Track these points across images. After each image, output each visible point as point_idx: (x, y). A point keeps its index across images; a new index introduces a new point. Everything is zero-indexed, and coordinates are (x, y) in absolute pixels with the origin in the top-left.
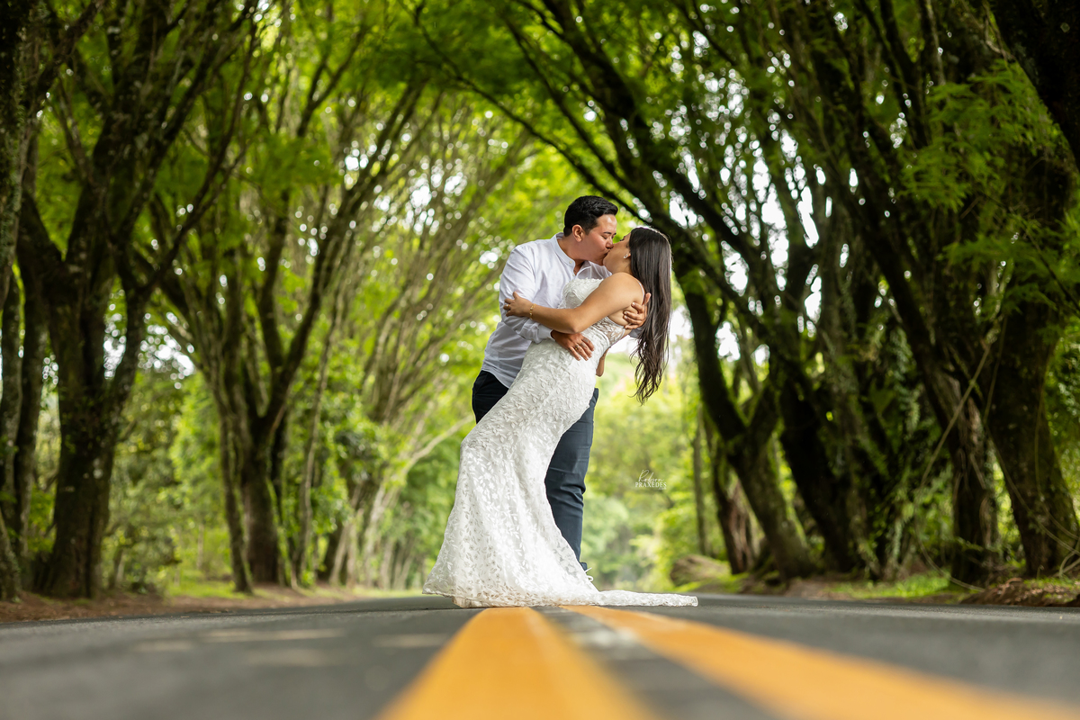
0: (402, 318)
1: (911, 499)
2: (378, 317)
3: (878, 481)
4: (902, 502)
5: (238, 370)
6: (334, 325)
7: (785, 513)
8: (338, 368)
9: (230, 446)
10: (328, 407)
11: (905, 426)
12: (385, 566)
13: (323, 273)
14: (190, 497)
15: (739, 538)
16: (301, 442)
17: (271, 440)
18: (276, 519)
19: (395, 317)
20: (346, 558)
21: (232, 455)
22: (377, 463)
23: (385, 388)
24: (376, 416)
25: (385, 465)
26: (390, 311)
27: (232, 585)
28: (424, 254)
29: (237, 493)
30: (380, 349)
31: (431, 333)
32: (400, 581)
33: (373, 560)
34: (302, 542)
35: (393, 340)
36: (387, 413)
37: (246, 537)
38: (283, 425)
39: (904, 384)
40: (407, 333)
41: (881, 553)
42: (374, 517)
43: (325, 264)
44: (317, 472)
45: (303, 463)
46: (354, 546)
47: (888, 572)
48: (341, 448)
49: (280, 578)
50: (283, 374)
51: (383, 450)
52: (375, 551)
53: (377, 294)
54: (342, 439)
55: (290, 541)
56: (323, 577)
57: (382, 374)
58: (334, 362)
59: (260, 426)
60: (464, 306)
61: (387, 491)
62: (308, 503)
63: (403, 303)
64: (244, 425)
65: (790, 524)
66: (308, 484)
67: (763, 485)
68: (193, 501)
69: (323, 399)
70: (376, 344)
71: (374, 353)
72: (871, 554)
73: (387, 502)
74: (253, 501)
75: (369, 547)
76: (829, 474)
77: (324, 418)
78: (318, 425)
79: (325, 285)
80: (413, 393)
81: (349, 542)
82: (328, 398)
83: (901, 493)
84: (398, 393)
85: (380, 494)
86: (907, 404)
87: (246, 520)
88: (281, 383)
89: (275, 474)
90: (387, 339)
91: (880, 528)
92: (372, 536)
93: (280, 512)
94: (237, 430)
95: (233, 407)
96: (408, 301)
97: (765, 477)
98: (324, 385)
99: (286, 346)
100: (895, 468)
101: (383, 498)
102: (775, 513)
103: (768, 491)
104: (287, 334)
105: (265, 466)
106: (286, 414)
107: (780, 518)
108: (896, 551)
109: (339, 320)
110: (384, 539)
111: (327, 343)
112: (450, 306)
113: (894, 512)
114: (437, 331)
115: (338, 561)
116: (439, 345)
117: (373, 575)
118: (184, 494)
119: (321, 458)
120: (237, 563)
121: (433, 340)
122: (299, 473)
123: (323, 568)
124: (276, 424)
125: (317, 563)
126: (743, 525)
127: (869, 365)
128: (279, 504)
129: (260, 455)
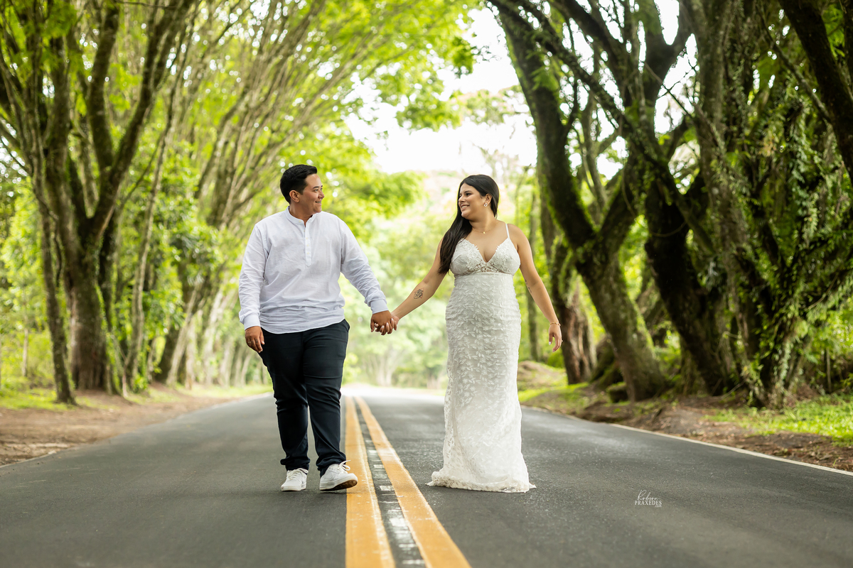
0: (241, 123)
1: (804, 316)
2: (217, 122)
3: (766, 295)
4: (793, 319)
5: (64, 169)
6: (169, 126)
7: (635, 323)
8: (174, 171)
9: (53, 249)
10: (163, 209)
11: (801, 233)
12: (226, 364)
13: (154, 68)
14: (19, 299)
15: (577, 346)
16: (133, 245)
17: (100, 243)
18: (104, 324)
19: (234, 120)
20: (184, 359)
21: (54, 256)
22: (213, 267)
23: (223, 192)
24: (214, 220)
25: (221, 268)
26: (228, 117)
27: (54, 394)
28: (264, 57)
29: (62, 296)
30: (218, 153)
31: (270, 139)
32: (240, 378)
33: (213, 359)
34: (134, 347)
35: (232, 145)
36: (224, 216)
37: (71, 343)
38: (112, 227)
39: (802, 186)
40: (245, 136)
41: (767, 375)
42: (213, 317)
43: (157, 59)
44: (152, 275)
45: (136, 266)
46: (192, 347)
47: (774, 397)
48: (175, 251)
49: (109, 385)
50: (113, 172)
51: (219, 255)
52: (215, 350)
53: (217, 100)
54: (178, 243)
55: (123, 344)
56: (160, 378)
57: (221, 177)
58: (169, 164)
59: (87, 228)
60: (301, 111)
61: (225, 293)
62: (140, 307)
63: (242, 108)
64: (70, 226)
65: (639, 335)
66: (141, 288)
67: (613, 294)
68: (23, 303)
69: (157, 200)
70: (215, 148)
71: (213, 157)
72: (755, 377)
73: (224, 304)
74: (80, 305)
75: (208, 347)
76: (696, 285)
77: (159, 220)
78: (152, 228)
79: (157, 82)
80: (251, 196)
81: (187, 342)
82: (162, 200)
83: (793, 309)
84: (236, 197)
85: (219, 296)
86: (805, 208)
87: (72, 324)
88: (111, 182)
89: (103, 277)
90: (226, 143)
91: (767, 348)
92: (211, 336)
93: (108, 317)
94: (61, 231)
95: (59, 208)
96: (247, 106)
97: (615, 286)
98: (159, 187)
99: (116, 145)
100: (787, 280)
101: (222, 301)
102: (625, 324)
103: (619, 300)
104: (117, 132)
105: (94, 269)
106: (114, 215)
107: (630, 329)
108: (784, 374)
109: (175, 121)
110: (224, 338)
111: (161, 143)
112: (289, 112)
113: (785, 330)
114: (275, 137)
115: (175, 362)
116: (277, 150)
117: (213, 373)
118: (13, 297)
119: (156, 261)
120: (60, 371)
121: (272, 146)
122: (132, 277)
123: (158, 370)
124: (105, 226)
125: (152, 366)
126: (581, 332)
127: (763, 162)
128: (107, 309)
129: (88, 258)
